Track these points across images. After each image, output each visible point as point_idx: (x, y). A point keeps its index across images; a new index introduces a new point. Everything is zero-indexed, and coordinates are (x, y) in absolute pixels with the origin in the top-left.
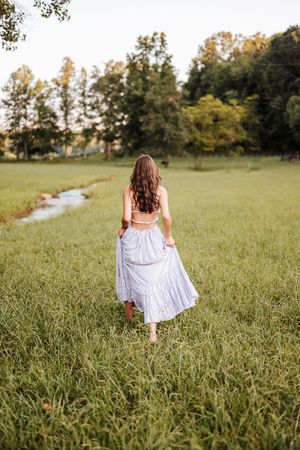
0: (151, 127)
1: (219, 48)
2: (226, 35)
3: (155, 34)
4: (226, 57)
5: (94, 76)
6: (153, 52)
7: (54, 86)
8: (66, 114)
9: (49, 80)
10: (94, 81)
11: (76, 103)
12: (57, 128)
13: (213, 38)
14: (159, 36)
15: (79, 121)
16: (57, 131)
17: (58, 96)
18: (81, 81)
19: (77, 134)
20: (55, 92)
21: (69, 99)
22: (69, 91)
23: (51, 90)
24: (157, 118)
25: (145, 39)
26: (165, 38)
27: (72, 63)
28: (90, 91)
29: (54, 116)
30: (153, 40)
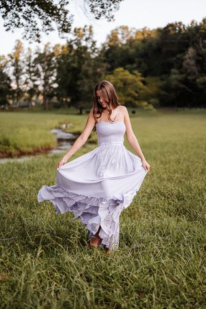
0: (86, 88)
1: (120, 36)
2: (125, 28)
3: (86, 26)
4: (124, 42)
5: (36, 53)
6: (84, 38)
7: (9, 59)
8: (18, 78)
9: (6, 55)
10: (36, 56)
11: (24, 71)
12: (11, 87)
13: (116, 30)
14: (88, 28)
15: (26, 83)
16: (11, 90)
17: (12, 65)
18: (28, 56)
19: (25, 92)
20: (10, 63)
21: (19, 68)
22: (19, 63)
23: (8, 62)
24: (89, 82)
25: (79, 29)
26: (92, 29)
27: (21, 44)
28: (33, 63)
29: (9, 79)
30: (84, 30)
